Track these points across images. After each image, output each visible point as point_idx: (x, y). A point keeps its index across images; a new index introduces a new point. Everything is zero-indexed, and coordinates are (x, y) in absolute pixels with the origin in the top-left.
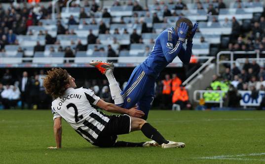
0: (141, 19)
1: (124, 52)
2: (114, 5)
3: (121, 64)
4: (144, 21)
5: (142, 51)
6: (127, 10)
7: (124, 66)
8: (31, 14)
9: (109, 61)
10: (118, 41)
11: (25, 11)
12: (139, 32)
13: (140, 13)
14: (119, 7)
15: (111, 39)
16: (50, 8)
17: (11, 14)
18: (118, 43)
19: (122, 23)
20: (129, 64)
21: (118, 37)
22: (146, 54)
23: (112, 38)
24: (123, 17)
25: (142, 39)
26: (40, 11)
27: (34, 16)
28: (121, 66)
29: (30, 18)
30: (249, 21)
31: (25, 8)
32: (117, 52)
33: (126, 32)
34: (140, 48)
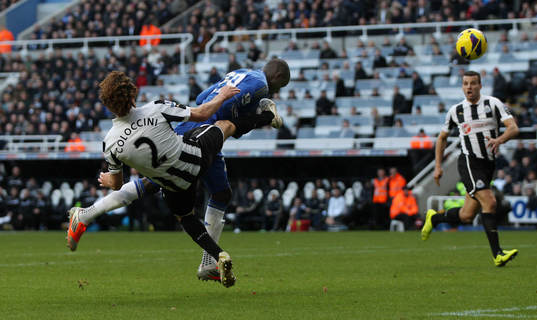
0: (335, 73)
1: (305, 130)
2: (287, 49)
3: (300, 151)
4: (340, 76)
5: (336, 129)
6: (310, 57)
7: (306, 154)
8: (144, 65)
9: (280, 146)
10: (294, 112)
11: (133, 60)
12: (331, 95)
13: (332, 62)
14: (295, 53)
15: (282, 109)
16: (177, 55)
17: (110, 66)
18: (295, 115)
19: (302, 80)
20: (316, 151)
21: (294, 104)
22: (343, 134)
23: (285, 107)
24: (302, 70)
25: (336, 108)
26: (159, 61)
27: (150, 68)
28: (300, 154)
29: (142, 73)
30: (522, 76)
31: (134, 55)
32: (293, 130)
33: (308, 96)
34: (334, 124)
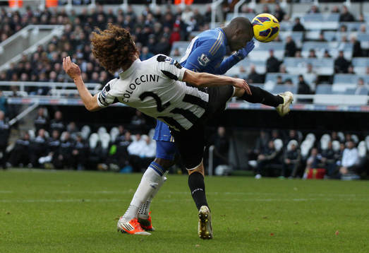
0: (353, 36)
1: (323, 87)
2: (309, 12)
3: (317, 105)
5: (352, 86)
6: (330, 20)
7: (324, 109)
8: (178, 22)
9: (300, 101)
10: (314, 69)
11: (168, 18)
12: (348, 55)
13: (350, 25)
14: (317, 15)
15: (303, 66)
16: (209, 13)
17: (147, 22)
18: (315, 73)
19: (322, 40)
20: (333, 106)
21: (314, 62)
22: (358, 91)
23: (305, 64)
24: (323, 31)
25: (353, 67)
26: (192, 19)
27: (183, 26)
28: (318, 109)
29: (176, 29)
31: (169, 13)
32: (313, 86)
33: (327, 55)
34: (350, 81)
